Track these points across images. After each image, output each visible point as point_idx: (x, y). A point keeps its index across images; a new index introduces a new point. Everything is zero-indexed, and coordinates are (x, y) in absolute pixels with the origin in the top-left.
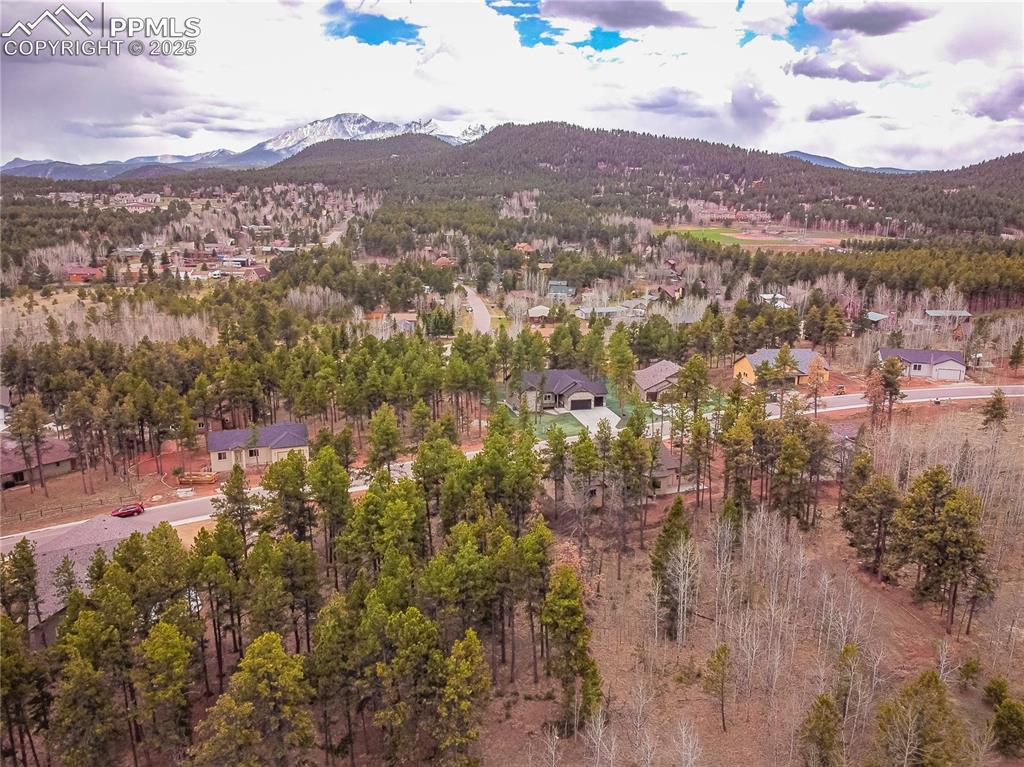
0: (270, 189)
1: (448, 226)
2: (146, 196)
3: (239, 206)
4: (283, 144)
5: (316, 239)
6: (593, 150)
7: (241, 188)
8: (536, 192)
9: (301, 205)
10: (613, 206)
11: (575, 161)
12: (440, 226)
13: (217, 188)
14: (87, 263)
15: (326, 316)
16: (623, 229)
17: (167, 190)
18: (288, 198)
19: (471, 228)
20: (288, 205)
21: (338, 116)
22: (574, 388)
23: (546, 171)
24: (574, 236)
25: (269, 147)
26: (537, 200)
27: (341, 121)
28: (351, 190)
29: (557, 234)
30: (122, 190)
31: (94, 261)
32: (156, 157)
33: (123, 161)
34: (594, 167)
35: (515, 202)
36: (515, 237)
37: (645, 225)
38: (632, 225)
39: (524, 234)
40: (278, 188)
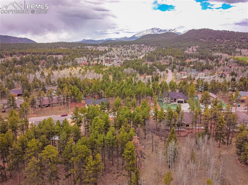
0: (131, 46)
1: (170, 55)
2: (104, 47)
3: (123, 49)
4: (139, 35)
5: (137, 57)
6: (216, 36)
7: (125, 45)
8: (197, 47)
9: (137, 49)
10: (218, 50)
11: (210, 38)
12: (167, 55)
13: (120, 45)
14: (86, 61)
15: (131, 75)
16: (218, 56)
17: (109, 46)
18: (135, 47)
19: (175, 55)
20: (134, 49)
21: (152, 29)
22: (179, 97)
23: (202, 41)
24: (204, 58)
25: (136, 36)
26: (197, 48)
27: (153, 30)
28: (150, 46)
29: (199, 57)
30: (100, 46)
31: (88, 61)
32: (111, 39)
33: (105, 39)
34: (215, 40)
35: (191, 49)
36: (186, 58)
37: (225, 56)
38: (221, 56)
39: (190, 57)
40: (133, 45)
